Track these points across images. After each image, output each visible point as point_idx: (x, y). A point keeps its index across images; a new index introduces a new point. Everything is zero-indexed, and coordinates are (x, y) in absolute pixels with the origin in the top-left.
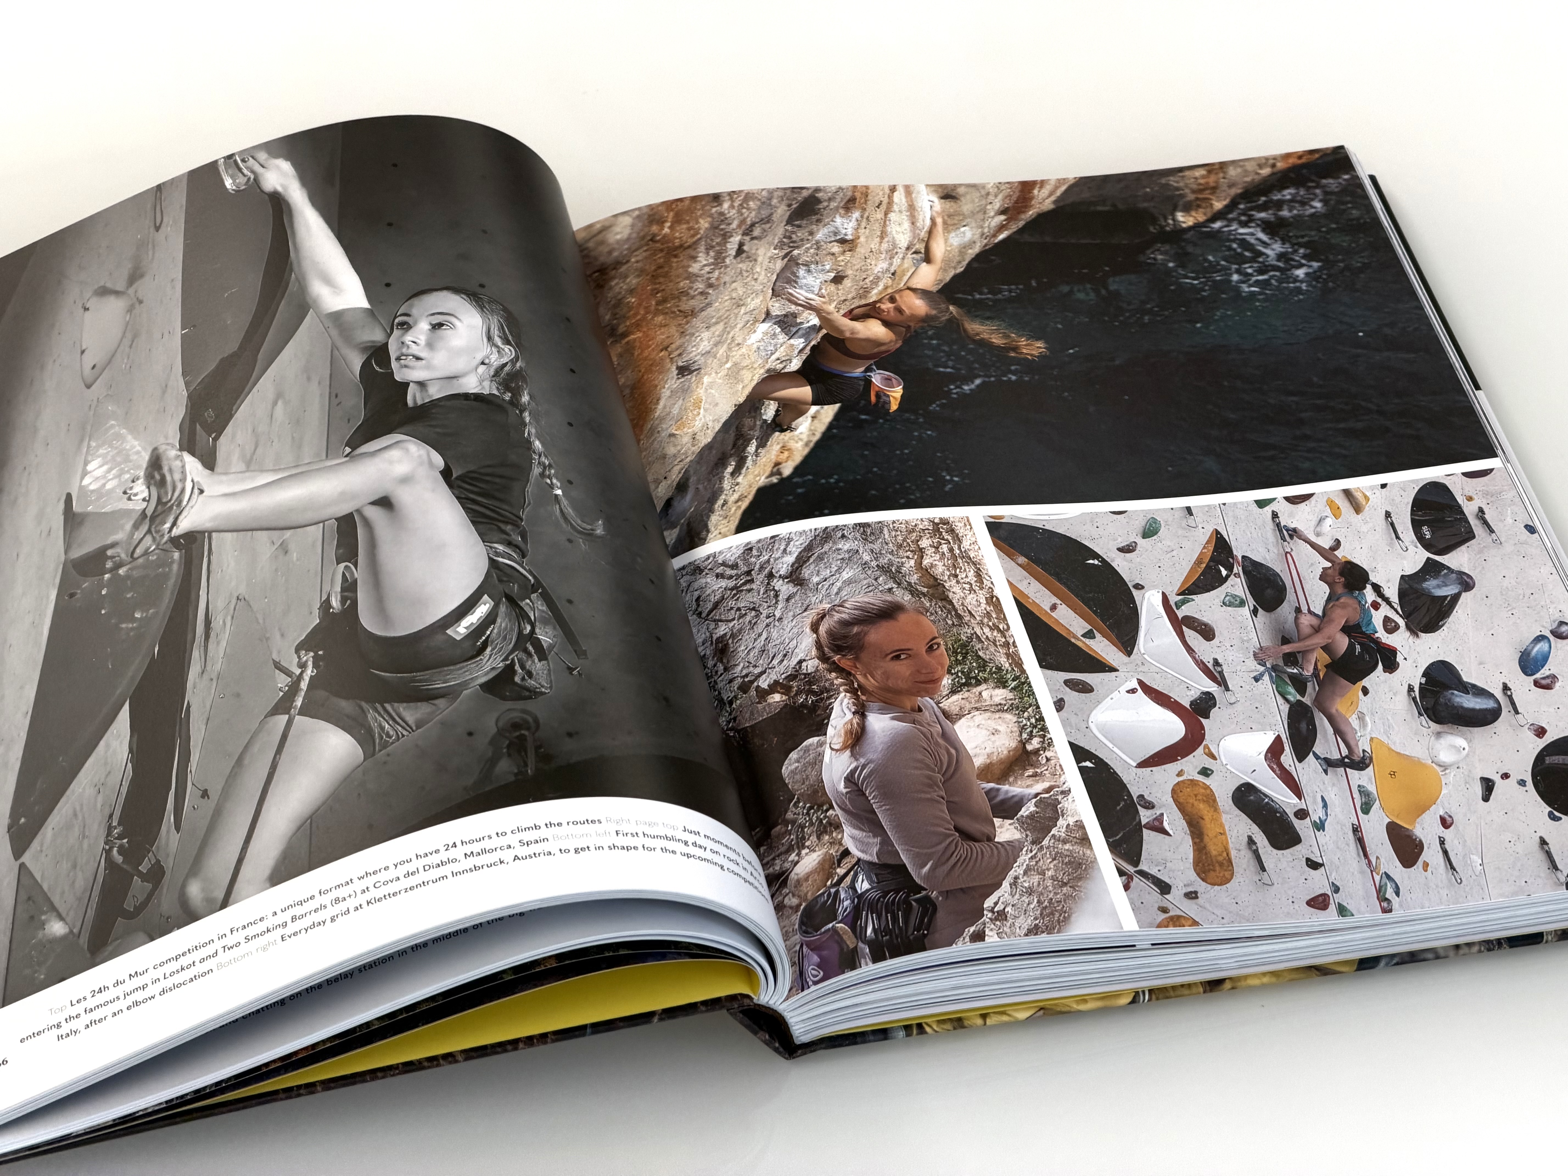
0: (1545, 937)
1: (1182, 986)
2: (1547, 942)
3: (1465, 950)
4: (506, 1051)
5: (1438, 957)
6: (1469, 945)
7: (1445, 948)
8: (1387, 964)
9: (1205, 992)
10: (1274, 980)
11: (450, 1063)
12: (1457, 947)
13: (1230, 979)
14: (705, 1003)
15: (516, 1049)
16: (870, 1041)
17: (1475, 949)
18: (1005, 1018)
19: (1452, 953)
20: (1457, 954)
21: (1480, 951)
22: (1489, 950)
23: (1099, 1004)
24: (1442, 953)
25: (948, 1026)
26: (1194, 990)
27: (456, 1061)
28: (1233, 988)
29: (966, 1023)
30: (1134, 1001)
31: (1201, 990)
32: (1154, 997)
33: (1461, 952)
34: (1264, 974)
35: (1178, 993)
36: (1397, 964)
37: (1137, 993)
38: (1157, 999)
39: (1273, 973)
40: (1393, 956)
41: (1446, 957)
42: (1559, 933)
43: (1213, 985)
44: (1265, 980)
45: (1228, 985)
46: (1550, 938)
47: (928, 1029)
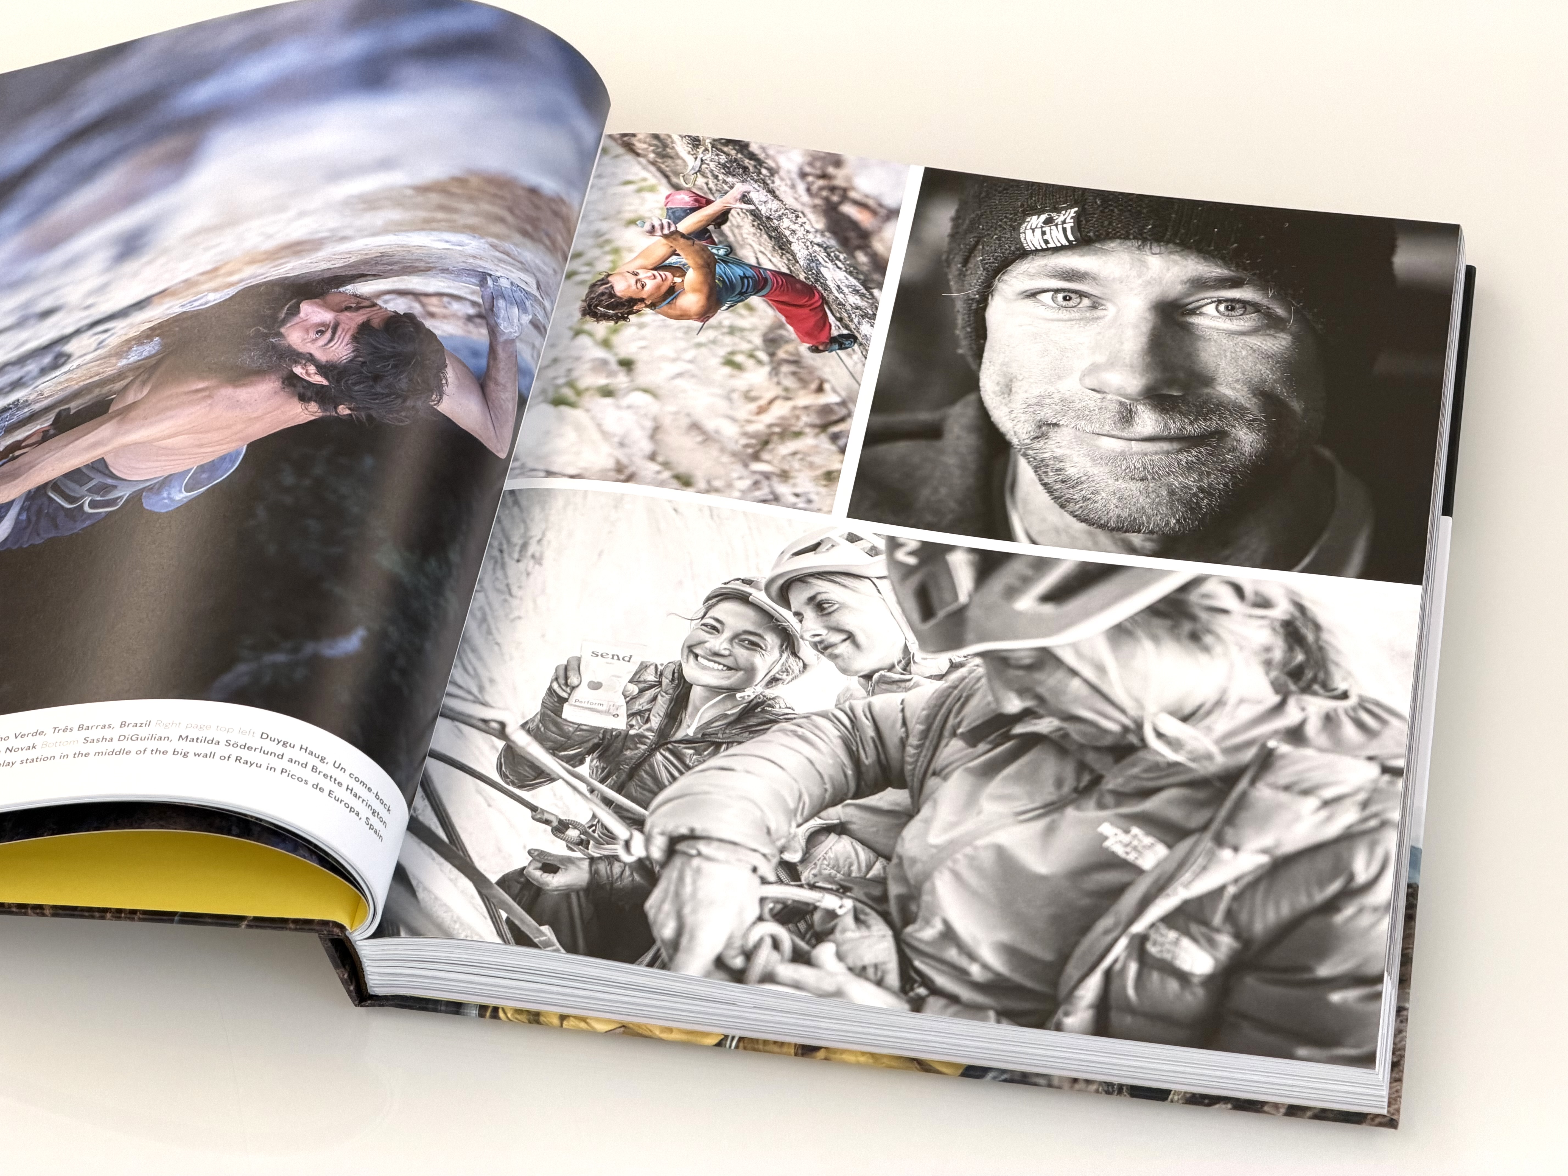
0: (1171, 1097)
1: (775, 1042)
2: (1172, 1101)
3: (1082, 1085)
4: (93, 917)
5: (1050, 1085)
6: (1088, 1082)
7: (1061, 1078)
8: (994, 1078)
9: (796, 1055)
10: (871, 1061)
11: (37, 914)
12: (1075, 1080)
13: (827, 1048)
14: (296, 921)
15: (103, 918)
16: (441, 1011)
17: (1094, 1087)
18: (583, 1025)
19: (1066, 1085)
20: (1072, 1087)
21: (1097, 1091)
22: (1108, 1093)
23: (684, 1037)
24: (1056, 1082)
25: (523, 1018)
26: (785, 1050)
27: (43, 915)
28: (826, 1059)
29: (542, 1019)
30: (719, 1044)
31: (792, 1051)
32: (741, 1044)
33: (1077, 1086)
34: (863, 1054)
35: (768, 1048)
36: (1005, 1081)
37: (726, 1037)
38: (745, 1048)
39: (873, 1055)
40: (1004, 1071)
41: (1059, 1088)
42: (1188, 1096)
43: (806, 1051)
44: (862, 1059)
45: (821, 1054)
46: (1176, 1098)
47: (501, 1014)
